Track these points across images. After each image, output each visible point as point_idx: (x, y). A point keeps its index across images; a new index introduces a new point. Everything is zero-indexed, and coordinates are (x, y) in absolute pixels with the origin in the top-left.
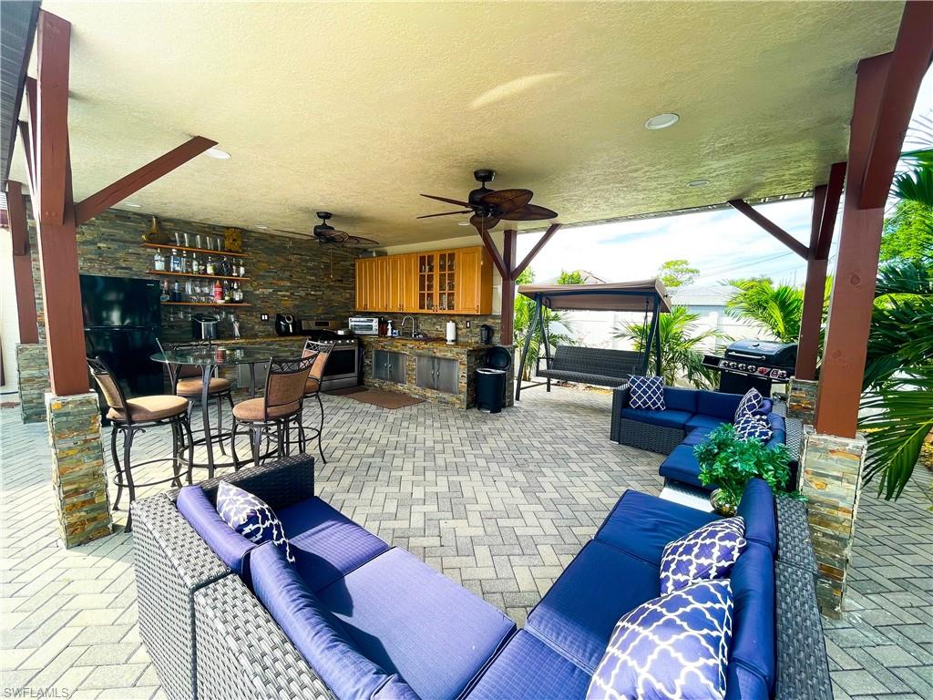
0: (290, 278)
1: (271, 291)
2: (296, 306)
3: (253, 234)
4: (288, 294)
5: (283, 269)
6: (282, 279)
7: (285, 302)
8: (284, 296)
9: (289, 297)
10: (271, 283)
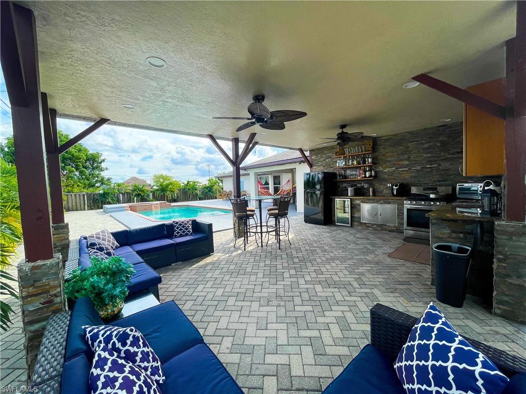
0: (408, 159)
1: (394, 169)
2: (412, 177)
3: (383, 138)
4: (407, 169)
5: (403, 154)
6: (402, 160)
7: (404, 175)
8: (404, 171)
9: (407, 171)
10: (395, 164)
